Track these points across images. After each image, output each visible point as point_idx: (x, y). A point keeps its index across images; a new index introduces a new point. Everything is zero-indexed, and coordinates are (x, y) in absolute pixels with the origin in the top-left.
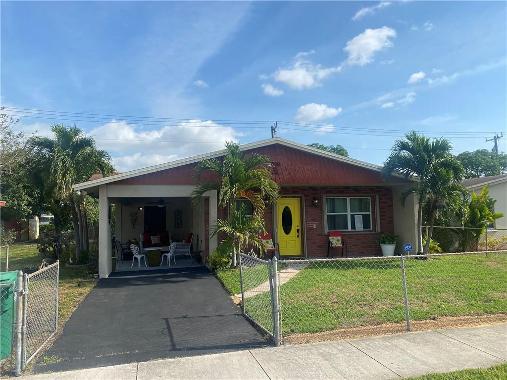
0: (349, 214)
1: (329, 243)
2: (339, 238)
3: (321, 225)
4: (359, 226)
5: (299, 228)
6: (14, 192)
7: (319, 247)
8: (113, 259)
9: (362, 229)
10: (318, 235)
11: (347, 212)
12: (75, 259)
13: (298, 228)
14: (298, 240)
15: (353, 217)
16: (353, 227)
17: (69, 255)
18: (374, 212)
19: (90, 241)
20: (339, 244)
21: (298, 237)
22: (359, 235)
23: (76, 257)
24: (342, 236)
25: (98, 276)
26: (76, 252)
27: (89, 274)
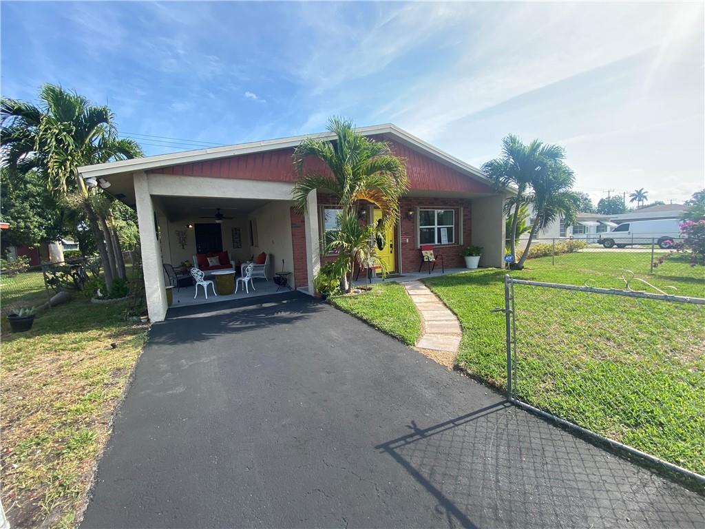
0: (436, 227)
1: (422, 257)
2: (432, 252)
3: (413, 240)
4: (445, 240)
5: (393, 243)
6: (19, 212)
7: (411, 262)
8: (167, 289)
9: (447, 243)
10: (410, 250)
11: (434, 225)
12: (106, 291)
13: (391, 243)
14: (392, 256)
15: (439, 229)
16: (440, 240)
17: (96, 285)
18: (457, 225)
19: (126, 265)
20: (432, 259)
21: (391, 252)
22: (445, 248)
23: (108, 289)
24: (434, 250)
25: (149, 320)
26: (106, 282)
27: (131, 315)
